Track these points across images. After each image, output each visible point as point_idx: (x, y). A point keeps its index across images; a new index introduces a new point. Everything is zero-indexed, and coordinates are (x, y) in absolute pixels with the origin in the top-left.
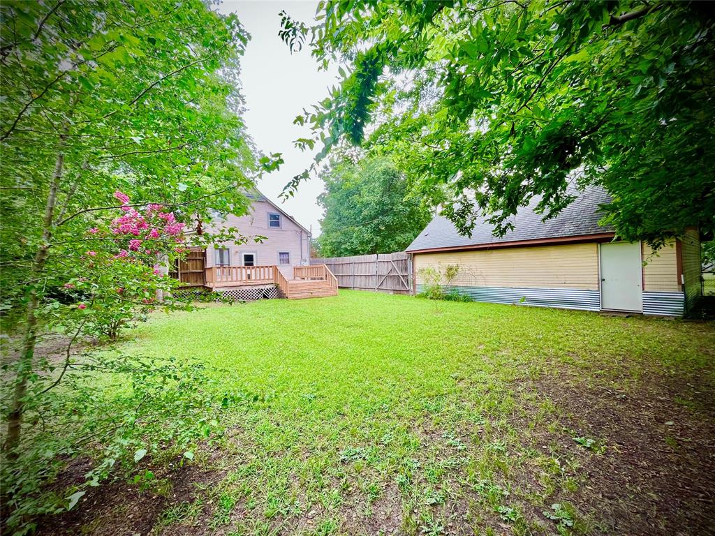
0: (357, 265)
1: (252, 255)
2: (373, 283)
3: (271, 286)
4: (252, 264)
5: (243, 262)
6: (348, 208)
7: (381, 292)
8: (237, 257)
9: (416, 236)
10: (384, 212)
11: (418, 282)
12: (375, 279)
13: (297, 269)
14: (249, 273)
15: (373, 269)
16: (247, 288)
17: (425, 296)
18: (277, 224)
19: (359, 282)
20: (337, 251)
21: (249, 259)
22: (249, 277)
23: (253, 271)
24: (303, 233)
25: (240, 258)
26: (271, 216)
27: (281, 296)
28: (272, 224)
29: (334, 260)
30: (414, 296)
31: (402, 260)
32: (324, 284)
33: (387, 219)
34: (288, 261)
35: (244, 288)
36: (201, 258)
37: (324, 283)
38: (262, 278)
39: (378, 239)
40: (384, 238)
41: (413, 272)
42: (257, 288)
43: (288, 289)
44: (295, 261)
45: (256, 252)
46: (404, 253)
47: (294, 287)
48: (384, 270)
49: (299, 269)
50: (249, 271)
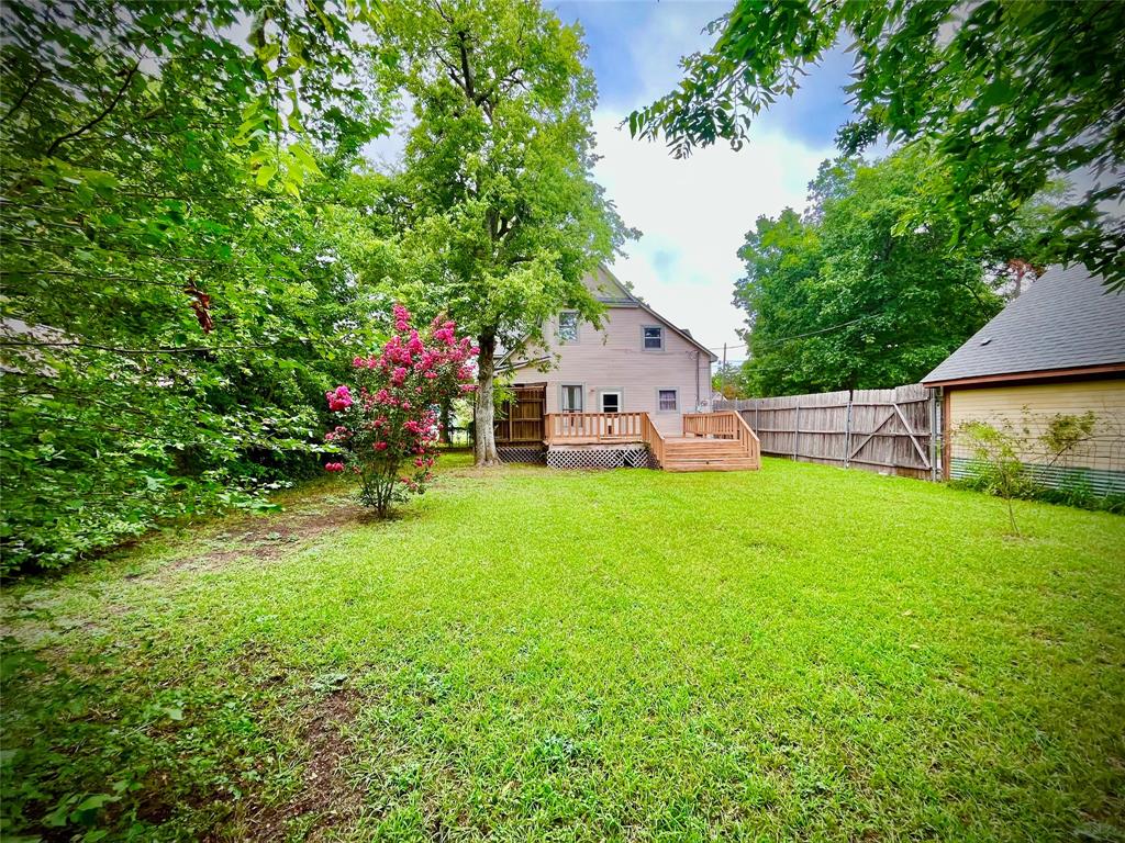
0: (804, 413)
1: (616, 396)
2: (839, 449)
3: (637, 447)
4: (616, 410)
5: (602, 407)
6: (793, 304)
7: (858, 470)
8: (593, 399)
9: (952, 350)
10: (873, 307)
11: (956, 452)
12: (844, 440)
13: (688, 418)
14: (609, 424)
15: (840, 422)
16: (600, 448)
17: (980, 487)
18: (657, 344)
19: (808, 446)
20: (774, 385)
21: (611, 400)
22: (610, 430)
23: (616, 420)
24: (702, 356)
25: (598, 400)
26: (647, 330)
27: (653, 464)
28: (648, 344)
29: (757, 402)
30: (945, 485)
31: (916, 403)
32: (733, 448)
33: (880, 320)
34: (673, 405)
35: (595, 448)
36: (539, 400)
37: (731, 444)
38: (627, 433)
39: (859, 362)
40: (872, 358)
41: (942, 429)
42: (615, 448)
43: (664, 454)
44: (686, 404)
45: (621, 390)
46: (918, 387)
47: (675, 451)
48: (867, 423)
49: (691, 418)
50: (609, 420)
